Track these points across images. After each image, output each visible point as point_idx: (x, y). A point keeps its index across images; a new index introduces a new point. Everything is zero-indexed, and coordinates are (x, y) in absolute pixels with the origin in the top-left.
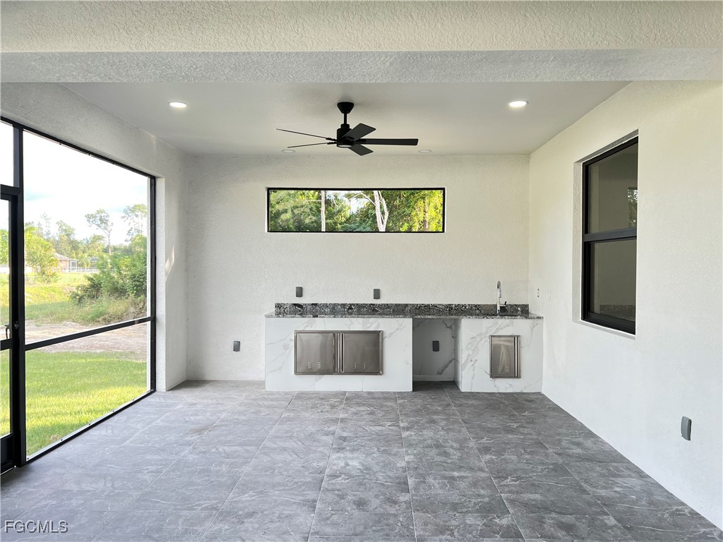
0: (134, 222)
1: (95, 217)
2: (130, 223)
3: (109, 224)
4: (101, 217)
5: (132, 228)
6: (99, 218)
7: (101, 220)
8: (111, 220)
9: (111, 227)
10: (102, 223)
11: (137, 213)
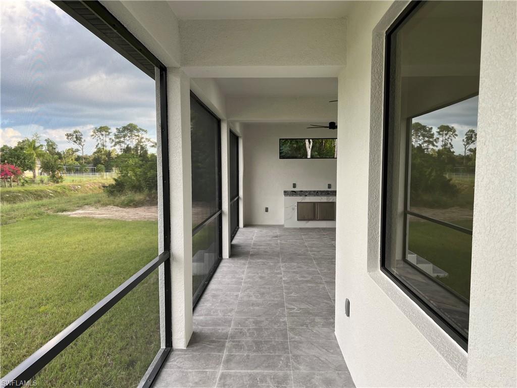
0: (100, 139)
1: (73, 135)
2: (97, 140)
3: (83, 140)
4: (77, 135)
5: (99, 144)
6: (75, 136)
7: (76, 138)
8: (83, 138)
9: (84, 143)
10: (77, 140)
11: (102, 133)
